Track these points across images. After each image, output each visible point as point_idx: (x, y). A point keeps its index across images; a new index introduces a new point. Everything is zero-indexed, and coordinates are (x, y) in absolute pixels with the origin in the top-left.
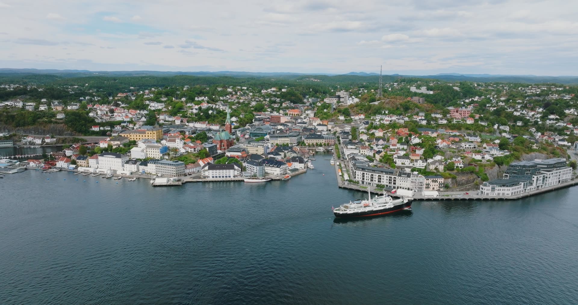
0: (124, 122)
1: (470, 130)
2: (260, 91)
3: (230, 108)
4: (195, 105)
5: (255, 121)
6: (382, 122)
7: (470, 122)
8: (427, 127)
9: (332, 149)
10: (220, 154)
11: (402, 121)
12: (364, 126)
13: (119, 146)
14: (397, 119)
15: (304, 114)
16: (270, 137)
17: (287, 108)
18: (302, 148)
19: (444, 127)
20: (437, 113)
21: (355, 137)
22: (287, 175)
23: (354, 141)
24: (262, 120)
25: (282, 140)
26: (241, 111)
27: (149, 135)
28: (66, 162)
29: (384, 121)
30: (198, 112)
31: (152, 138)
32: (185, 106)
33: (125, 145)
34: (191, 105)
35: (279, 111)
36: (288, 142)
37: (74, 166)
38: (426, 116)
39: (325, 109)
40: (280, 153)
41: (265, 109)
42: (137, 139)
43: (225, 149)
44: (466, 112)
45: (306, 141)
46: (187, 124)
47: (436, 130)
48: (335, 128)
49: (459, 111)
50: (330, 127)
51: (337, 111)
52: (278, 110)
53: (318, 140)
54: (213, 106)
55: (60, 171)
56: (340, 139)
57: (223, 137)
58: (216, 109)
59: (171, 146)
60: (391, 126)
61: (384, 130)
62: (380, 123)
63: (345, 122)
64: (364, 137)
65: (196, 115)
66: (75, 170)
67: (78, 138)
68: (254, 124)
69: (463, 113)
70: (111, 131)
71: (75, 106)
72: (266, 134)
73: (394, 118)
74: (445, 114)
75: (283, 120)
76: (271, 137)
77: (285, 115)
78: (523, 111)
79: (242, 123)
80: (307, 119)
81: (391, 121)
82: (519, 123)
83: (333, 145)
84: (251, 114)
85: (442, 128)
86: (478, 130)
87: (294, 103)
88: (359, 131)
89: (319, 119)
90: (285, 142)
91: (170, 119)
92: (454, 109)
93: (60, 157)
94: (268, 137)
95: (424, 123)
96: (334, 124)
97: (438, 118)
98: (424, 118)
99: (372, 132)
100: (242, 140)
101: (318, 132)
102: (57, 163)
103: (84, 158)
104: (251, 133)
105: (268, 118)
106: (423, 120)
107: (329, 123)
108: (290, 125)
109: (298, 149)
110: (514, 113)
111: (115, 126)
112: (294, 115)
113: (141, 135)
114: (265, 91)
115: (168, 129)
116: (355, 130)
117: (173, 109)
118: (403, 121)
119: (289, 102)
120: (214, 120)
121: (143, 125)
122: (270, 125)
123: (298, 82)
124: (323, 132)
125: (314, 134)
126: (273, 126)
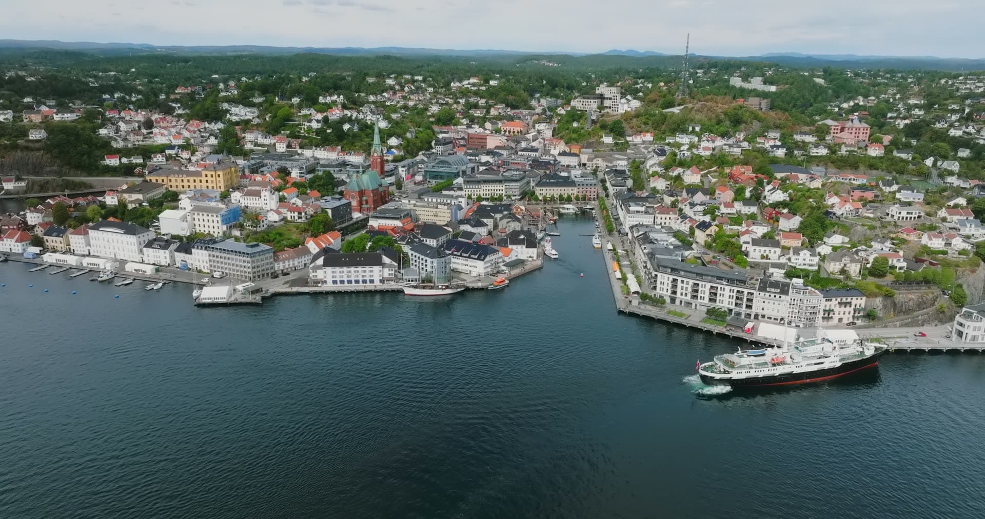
0: (171, 147)
1: (877, 169)
2: (449, 85)
3: (387, 118)
4: (318, 111)
5: (435, 144)
6: (696, 152)
7: (875, 151)
8: (788, 163)
9: (592, 209)
10: (357, 223)
11: (736, 151)
12: (656, 159)
14: (725, 145)
15: (533, 130)
16: (465, 181)
17: (500, 118)
18: (531, 206)
19: (822, 163)
20: (805, 133)
21: (639, 183)
22: (500, 277)
23: (638, 193)
24: (451, 142)
25: (490, 188)
26: (409, 124)
27: (209, 178)
28: (21, 240)
29: (700, 150)
30: (322, 128)
32: (297, 113)
34: (308, 113)
35: (484, 125)
36: (501, 192)
37: (37, 250)
38: (783, 138)
39: (574, 120)
40: (485, 220)
41: (456, 119)
42: (183, 187)
43: (368, 210)
45: (538, 191)
46: (300, 151)
47: (807, 168)
48: (595, 161)
49: (846, 129)
50: (584, 158)
51: (598, 125)
52: (482, 122)
53: (563, 188)
54: (352, 116)
56: (608, 184)
57: (365, 184)
58: (358, 121)
59: (251, 206)
60: (716, 160)
61: (702, 170)
62: (691, 152)
63: (614, 148)
65: (318, 132)
66: (38, 260)
67: (73, 181)
68: (434, 151)
69: (854, 131)
70: (144, 166)
71: (69, 115)
72: (458, 174)
73: (720, 142)
74: (822, 132)
75: (492, 142)
77: (496, 132)
79: (410, 150)
80: (540, 143)
81: (713, 149)
82: (964, 153)
83: (594, 200)
84: (428, 131)
85: (818, 166)
86: (895, 170)
87: (514, 107)
88: (647, 170)
89: (562, 142)
90: (496, 192)
91: (267, 141)
93: (11, 227)
94: (460, 181)
95: (781, 153)
96: (593, 151)
97: (809, 143)
98: (779, 143)
99: (675, 173)
100: (409, 186)
101: (563, 171)
103: (60, 233)
104: (426, 172)
105: (463, 138)
106: (778, 147)
107: (583, 150)
108: (504, 152)
109: (523, 207)
110: (950, 131)
111: (152, 156)
112: (514, 132)
113: (191, 179)
114: (458, 84)
115: (259, 163)
116: (637, 167)
117: (272, 120)
118: (739, 150)
119: (504, 105)
120: (353, 144)
121: (211, 153)
122: (466, 154)
123: (518, 67)
124: (572, 171)
125: (555, 174)
126: (471, 155)
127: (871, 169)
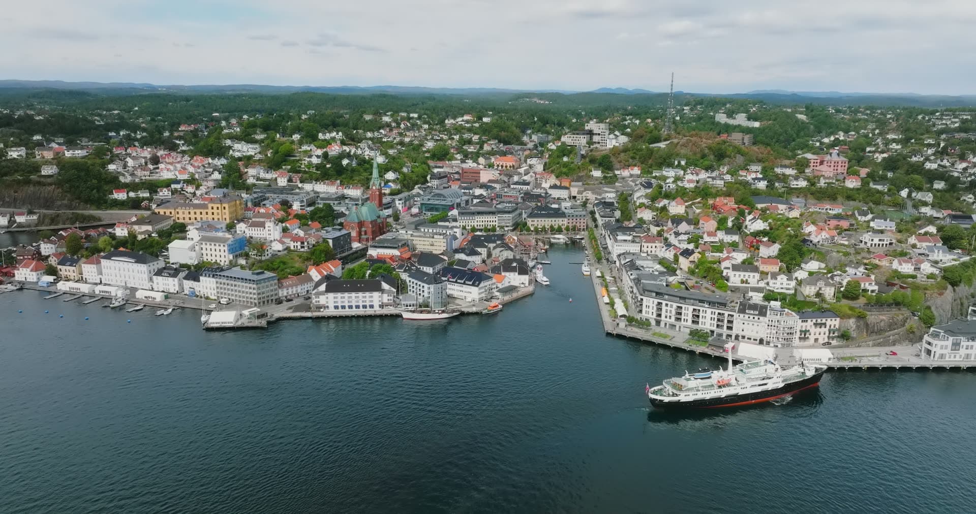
0: (177, 182)
2: (443, 122)
3: (384, 153)
4: (317, 147)
5: (431, 179)
6: (681, 185)
7: (852, 183)
8: (770, 195)
9: (582, 239)
10: (356, 252)
11: (719, 183)
12: (643, 192)
13: (150, 236)
14: (709, 177)
15: (524, 165)
16: (459, 213)
17: (492, 153)
18: (523, 237)
19: (802, 195)
20: (785, 166)
21: (627, 215)
22: (494, 302)
23: (626, 223)
24: (446, 177)
25: (484, 220)
26: (405, 159)
27: (215, 211)
28: (35, 269)
29: (685, 183)
30: (322, 163)
31: (220, 217)
32: (297, 149)
33: (161, 233)
34: (309, 149)
35: (477, 160)
36: (494, 223)
37: (51, 279)
38: (764, 171)
39: (564, 155)
40: (479, 250)
41: (450, 155)
42: (190, 219)
43: (367, 240)
44: (840, 163)
45: (530, 222)
46: (301, 185)
47: (786, 199)
48: (584, 194)
49: (826, 162)
50: (574, 192)
51: (587, 159)
52: (475, 157)
53: (553, 220)
54: (350, 151)
55: (21, 289)
56: (597, 216)
57: (364, 215)
58: (356, 156)
59: (256, 236)
60: (700, 192)
61: (687, 201)
62: (677, 185)
63: (603, 182)
64: (647, 215)
65: (318, 167)
66: (52, 289)
68: (429, 184)
69: (832, 164)
70: (150, 200)
71: (80, 151)
72: (451, 208)
73: (703, 175)
74: (802, 166)
75: (486, 176)
76: (461, 214)
77: (489, 167)
78: (942, 161)
79: (407, 183)
80: (532, 177)
81: (698, 182)
82: (939, 185)
83: (584, 230)
84: (424, 166)
85: (798, 197)
86: (871, 201)
87: (506, 143)
88: (635, 202)
89: (553, 177)
90: (489, 223)
91: (268, 176)
92: (817, 158)
93: (26, 257)
94: (455, 212)
95: (762, 185)
96: (583, 185)
97: (790, 175)
98: (761, 176)
99: (661, 205)
100: (406, 218)
101: (554, 203)
102: (16, 272)
103: (73, 263)
104: (422, 204)
105: (457, 173)
106: (759, 180)
107: (572, 184)
108: (497, 186)
109: (516, 238)
110: (926, 164)
111: (159, 190)
112: (506, 167)
113: (198, 211)
114: (452, 122)
115: (263, 196)
116: (625, 198)
117: (274, 155)
118: (722, 183)
119: (497, 141)
120: (351, 178)
121: (214, 188)
122: (461, 188)
123: (510, 105)
124: (563, 203)
125: (547, 206)
126: (465, 188)
127: (848, 200)
